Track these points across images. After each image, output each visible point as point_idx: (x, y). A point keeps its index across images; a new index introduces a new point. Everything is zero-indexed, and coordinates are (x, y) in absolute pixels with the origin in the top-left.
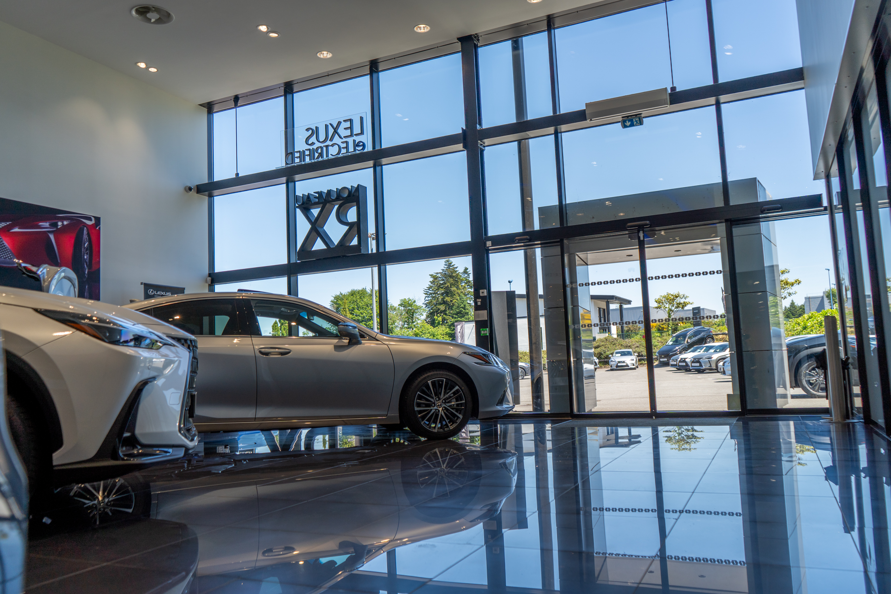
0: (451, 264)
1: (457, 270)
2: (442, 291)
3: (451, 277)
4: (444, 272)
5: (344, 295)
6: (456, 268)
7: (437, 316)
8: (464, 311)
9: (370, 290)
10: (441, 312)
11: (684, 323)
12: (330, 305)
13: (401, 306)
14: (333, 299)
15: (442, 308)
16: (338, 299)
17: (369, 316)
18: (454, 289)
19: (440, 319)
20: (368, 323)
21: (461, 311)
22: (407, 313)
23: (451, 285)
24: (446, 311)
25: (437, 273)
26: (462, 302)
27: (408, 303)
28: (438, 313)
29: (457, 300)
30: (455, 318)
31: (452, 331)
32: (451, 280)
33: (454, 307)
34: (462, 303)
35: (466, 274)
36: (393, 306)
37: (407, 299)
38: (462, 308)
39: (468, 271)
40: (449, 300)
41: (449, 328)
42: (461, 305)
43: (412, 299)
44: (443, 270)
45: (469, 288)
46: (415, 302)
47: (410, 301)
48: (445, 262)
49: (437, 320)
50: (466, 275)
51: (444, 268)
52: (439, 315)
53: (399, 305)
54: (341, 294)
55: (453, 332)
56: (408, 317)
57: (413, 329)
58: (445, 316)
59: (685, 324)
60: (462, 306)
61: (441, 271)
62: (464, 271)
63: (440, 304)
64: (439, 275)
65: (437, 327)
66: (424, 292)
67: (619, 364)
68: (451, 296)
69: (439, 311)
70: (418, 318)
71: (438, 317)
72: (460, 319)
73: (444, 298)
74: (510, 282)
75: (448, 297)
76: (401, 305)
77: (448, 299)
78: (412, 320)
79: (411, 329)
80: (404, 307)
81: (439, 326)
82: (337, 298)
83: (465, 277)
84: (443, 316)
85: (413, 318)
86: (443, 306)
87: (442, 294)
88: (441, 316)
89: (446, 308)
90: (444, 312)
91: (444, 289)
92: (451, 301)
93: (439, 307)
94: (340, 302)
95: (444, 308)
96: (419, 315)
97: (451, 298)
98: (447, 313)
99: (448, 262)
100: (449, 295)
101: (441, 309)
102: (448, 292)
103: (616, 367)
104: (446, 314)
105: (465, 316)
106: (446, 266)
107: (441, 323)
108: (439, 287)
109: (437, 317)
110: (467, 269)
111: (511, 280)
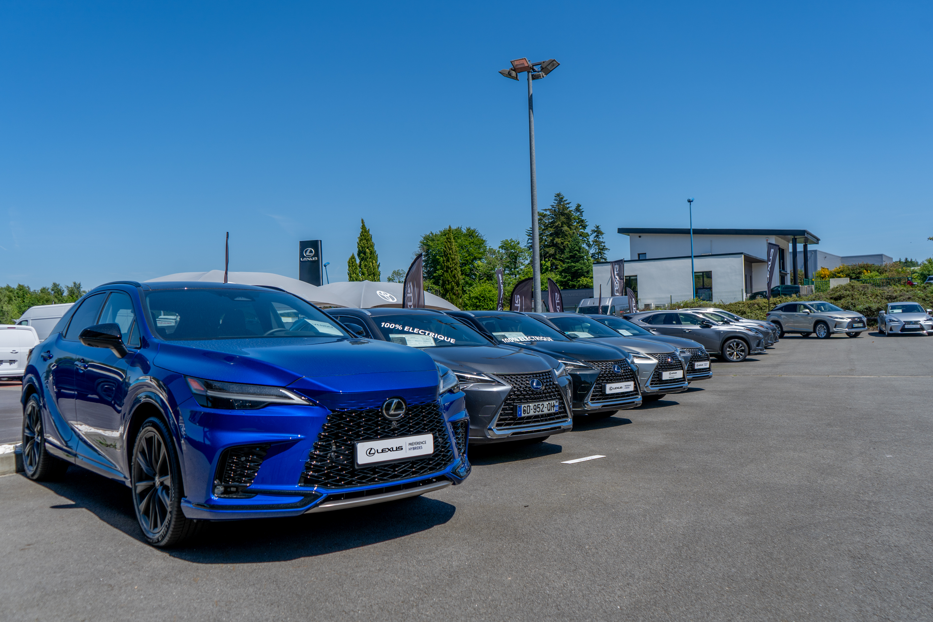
0: (562, 198)
1: (568, 206)
2: (552, 230)
3: (563, 214)
4: (553, 209)
5: (436, 234)
6: (568, 204)
7: (545, 260)
8: (578, 254)
9: (466, 229)
10: (550, 256)
11: (869, 271)
12: (419, 246)
13: (502, 249)
14: (423, 239)
15: (552, 251)
16: (429, 240)
17: (464, 260)
18: (565, 228)
19: (549, 264)
20: (463, 268)
21: (576, 254)
22: (509, 257)
23: (562, 224)
24: (556, 254)
25: (546, 210)
26: (577, 243)
27: (511, 246)
28: (546, 258)
29: (569, 242)
30: (568, 263)
31: (563, 278)
32: (563, 218)
33: (567, 250)
34: (577, 245)
35: (579, 211)
36: (492, 249)
37: (509, 240)
38: (577, 251)
39: (581, 208)
40: (560, 242)
41: (560, 275)
42: (575, 247)
43: (515, 240)
44: (552, 206)
45: (581, 229)
46: (518, 243)
47: (513, 243)
48: (555, 196)
49: (545, 265)
50: (578, 213)
51: (554, 204)
52: (547, 259)
53: (499, 248)
54: (432, 233)
55: (565, 280)
56: (510, 261)
57: (516, 276)
58: (554, 261)
59: (871, 272)
60: (577, 248)
61: (551, 208)
62: (576, 208)
63: (549, 246)
64: (548, 213)
65: (545, 274)
66: (527, 233)
67: (906, 326)
68: (562, 237)
69: (548, 255)
70: (522, 263)
71: (546, 262)
72: (574, 264)
73: (554, 239)
74: (690, 201)
75: (558, 238)
76: (502, 247)
77: (558, 240)
78: (515, 265)
79: (514, 276)
80: (505, 249)
81: (547, 273)
82: (427, 238)
83: (577, 215)
84: (552, 261)
85: (516, 263)
86: (552, 249)
87: (551, 235)
88: (549, 260)
89: (555, 252)
90: (553, 256)
91: (554, 228)
92: (562, 243)
93: (547, 250)
94: (430, 243)
95: (554, 251)
96: (523, 259)
97: (562, 240)
98: (557, 257)
99: (559, 196)
100: (560, 236)
101: (550, 253)
102: (558, 233)
103: (901, 331)
104: (556, 259)
105: (580, 260)
106: (556, 202)
107: (550, 269)
108: (546, 227)
109: (544, 262)
110: (580, 206)
111: (691, 199)
